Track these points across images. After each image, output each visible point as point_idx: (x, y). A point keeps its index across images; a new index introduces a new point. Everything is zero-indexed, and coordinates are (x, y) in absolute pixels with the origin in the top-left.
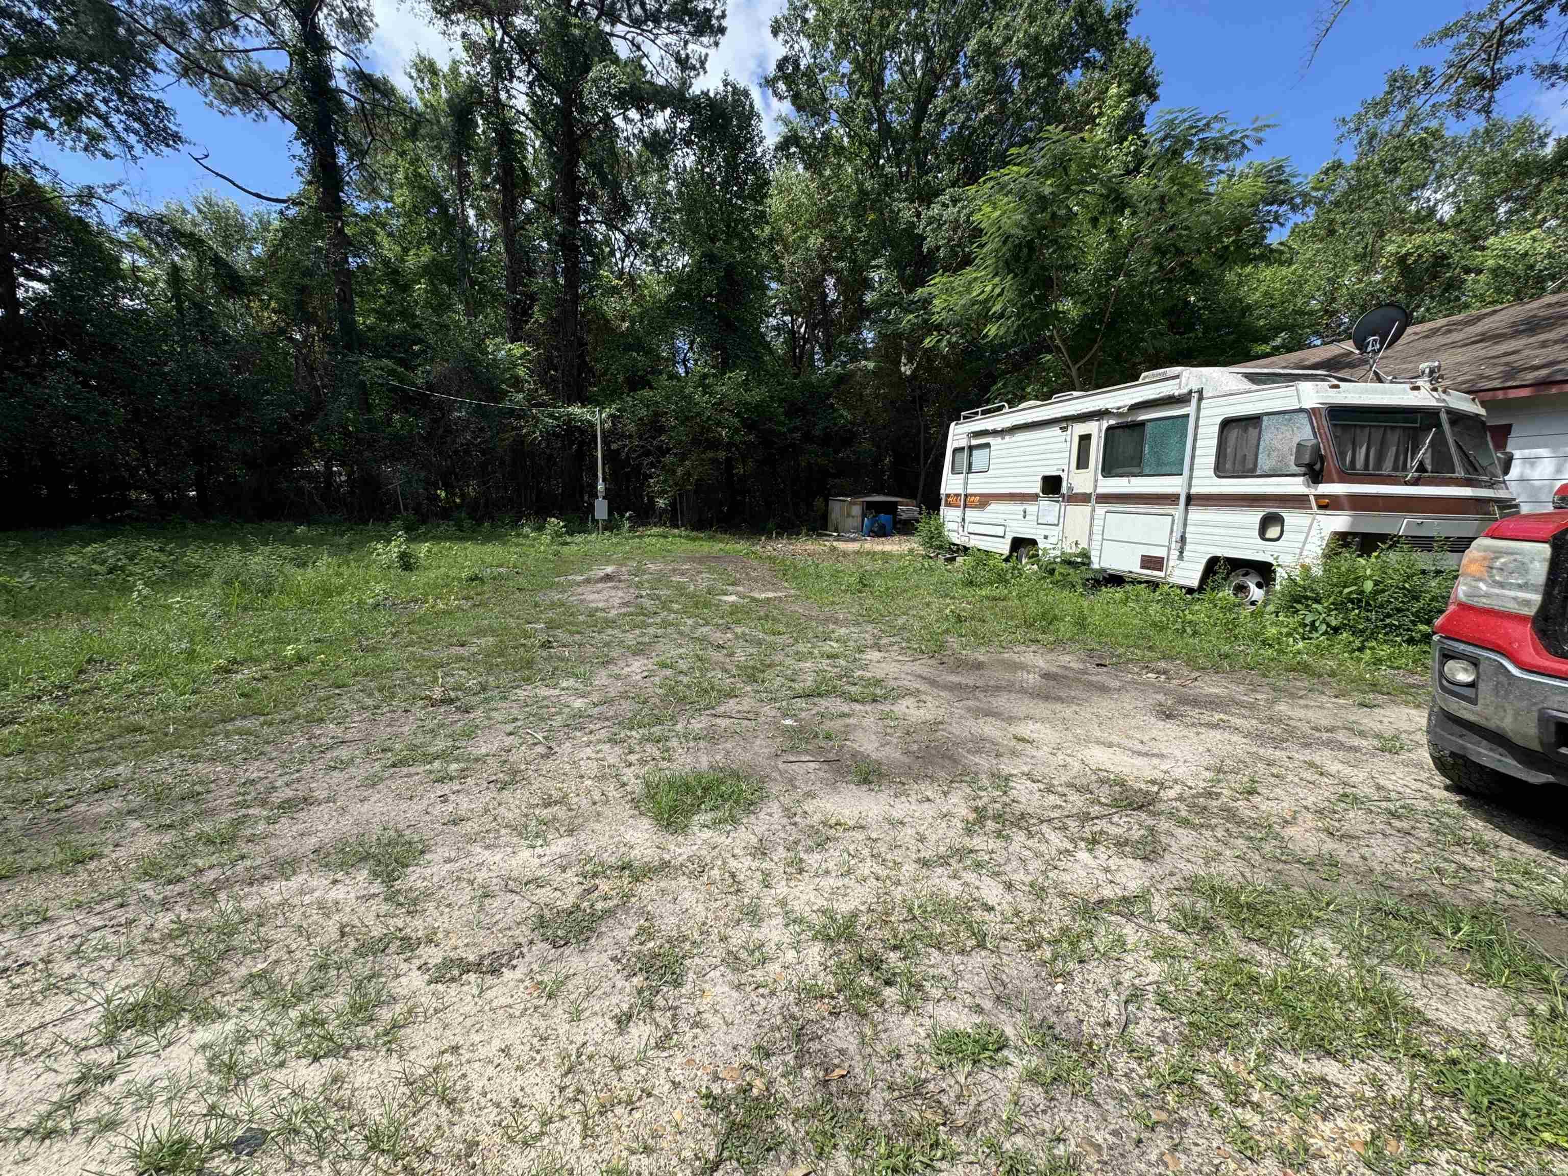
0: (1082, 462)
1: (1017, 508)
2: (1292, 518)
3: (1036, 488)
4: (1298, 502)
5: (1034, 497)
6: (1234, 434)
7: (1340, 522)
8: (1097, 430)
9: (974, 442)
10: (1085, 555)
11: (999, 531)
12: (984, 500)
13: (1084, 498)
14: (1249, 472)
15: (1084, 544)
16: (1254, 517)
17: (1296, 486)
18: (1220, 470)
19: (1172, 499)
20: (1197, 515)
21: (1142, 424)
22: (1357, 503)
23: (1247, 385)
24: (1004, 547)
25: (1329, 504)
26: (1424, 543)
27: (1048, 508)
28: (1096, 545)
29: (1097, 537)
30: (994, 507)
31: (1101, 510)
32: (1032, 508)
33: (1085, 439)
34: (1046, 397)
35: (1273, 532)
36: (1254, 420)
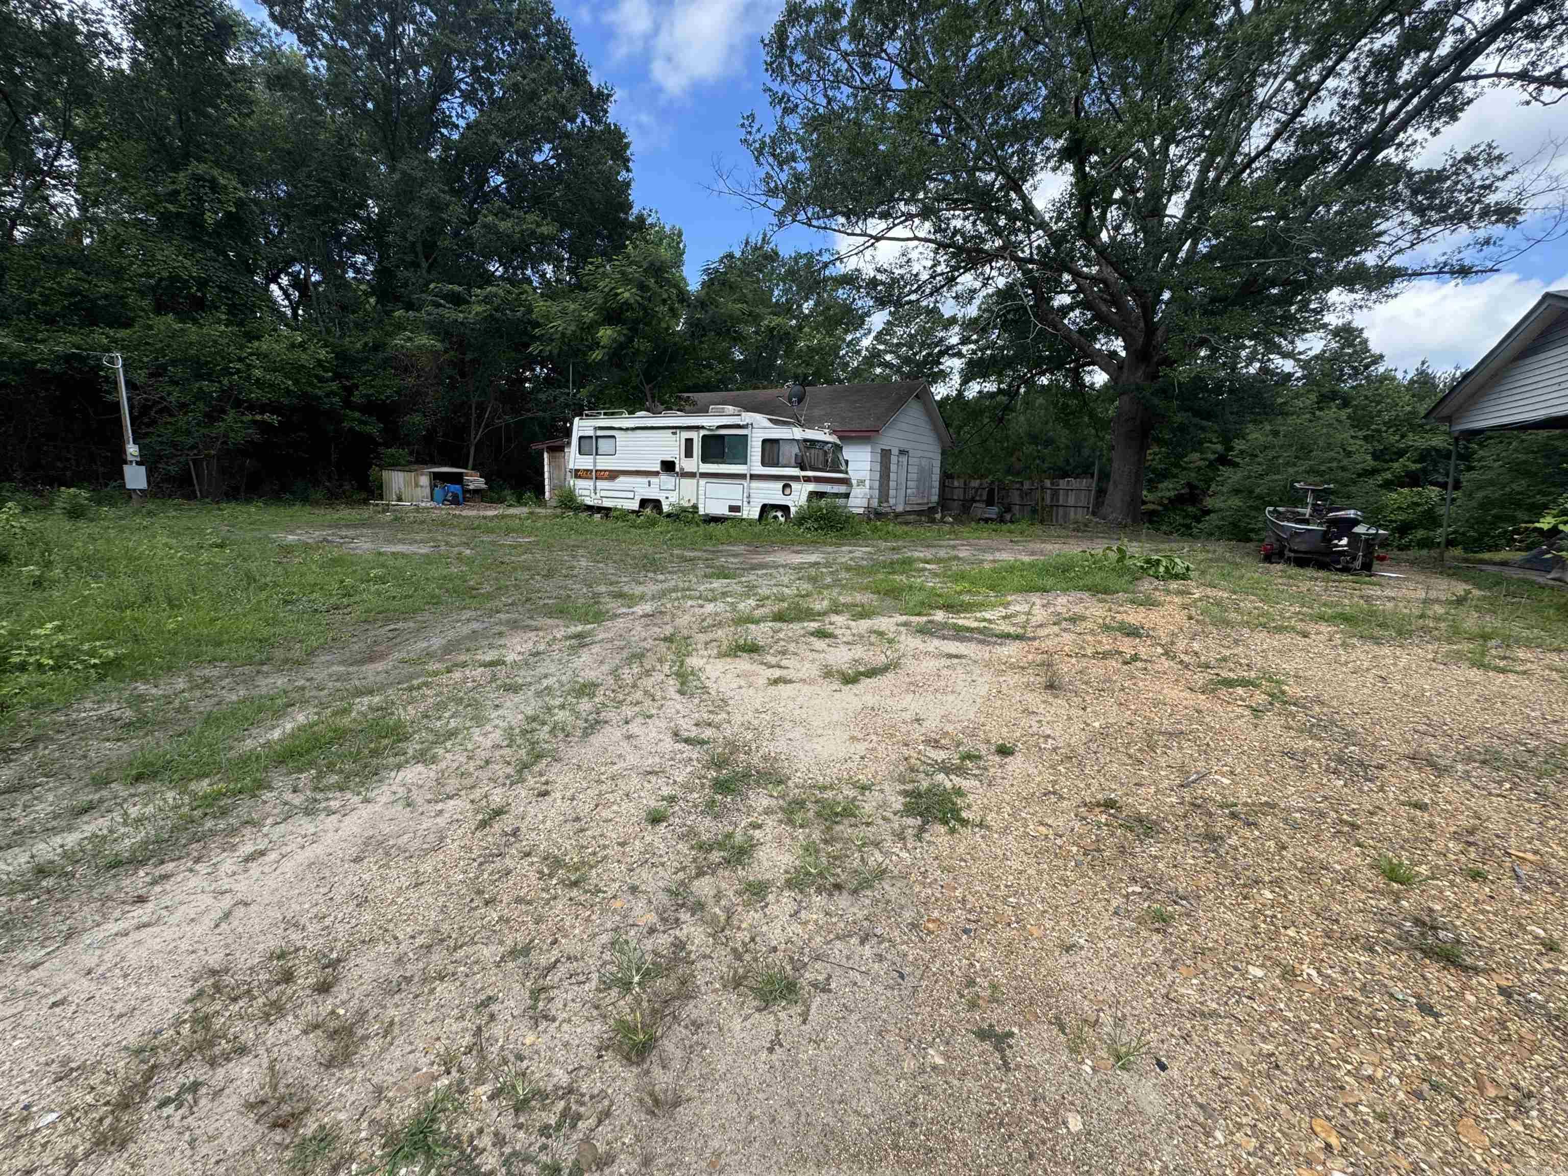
0: (689, 453)
1: (644, 480)
2: (795, 486)
3: (657, 468)
4: (796, 478)
5: (656, 474)
6: (768, 445)
7: (812, 487)
8: (696, 437)
9: (599, 433)
10: (695, 507)
11: (631, 495)
12: (613, 475)
13: (692, 475)
14: (776, 465)
15: (693, 501)
16: (779, 485)
17: (795, 472)
18: (764, 464)
19: (743, 476)
20: (755, 484)
21: (723, 436)
22: (817, 480)
23: (771, 425)
24: (635, 506)
25: (807, 479)
26: (836, 495)
27: (667, 480)
28: (701, 501)
29: (702, 497)
30: (622, 479)
31: (703, 482)
32: (654, 480)
33: (689, 442)
34: (655, 412)
35: (787, 491)
36: (776, 441)
